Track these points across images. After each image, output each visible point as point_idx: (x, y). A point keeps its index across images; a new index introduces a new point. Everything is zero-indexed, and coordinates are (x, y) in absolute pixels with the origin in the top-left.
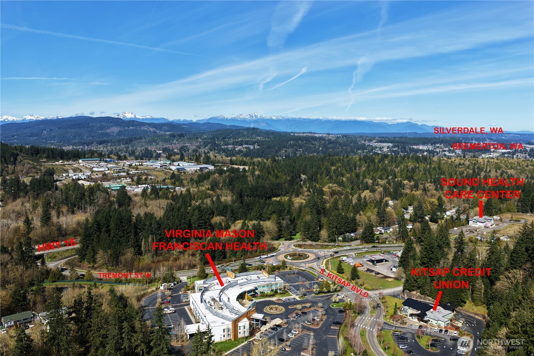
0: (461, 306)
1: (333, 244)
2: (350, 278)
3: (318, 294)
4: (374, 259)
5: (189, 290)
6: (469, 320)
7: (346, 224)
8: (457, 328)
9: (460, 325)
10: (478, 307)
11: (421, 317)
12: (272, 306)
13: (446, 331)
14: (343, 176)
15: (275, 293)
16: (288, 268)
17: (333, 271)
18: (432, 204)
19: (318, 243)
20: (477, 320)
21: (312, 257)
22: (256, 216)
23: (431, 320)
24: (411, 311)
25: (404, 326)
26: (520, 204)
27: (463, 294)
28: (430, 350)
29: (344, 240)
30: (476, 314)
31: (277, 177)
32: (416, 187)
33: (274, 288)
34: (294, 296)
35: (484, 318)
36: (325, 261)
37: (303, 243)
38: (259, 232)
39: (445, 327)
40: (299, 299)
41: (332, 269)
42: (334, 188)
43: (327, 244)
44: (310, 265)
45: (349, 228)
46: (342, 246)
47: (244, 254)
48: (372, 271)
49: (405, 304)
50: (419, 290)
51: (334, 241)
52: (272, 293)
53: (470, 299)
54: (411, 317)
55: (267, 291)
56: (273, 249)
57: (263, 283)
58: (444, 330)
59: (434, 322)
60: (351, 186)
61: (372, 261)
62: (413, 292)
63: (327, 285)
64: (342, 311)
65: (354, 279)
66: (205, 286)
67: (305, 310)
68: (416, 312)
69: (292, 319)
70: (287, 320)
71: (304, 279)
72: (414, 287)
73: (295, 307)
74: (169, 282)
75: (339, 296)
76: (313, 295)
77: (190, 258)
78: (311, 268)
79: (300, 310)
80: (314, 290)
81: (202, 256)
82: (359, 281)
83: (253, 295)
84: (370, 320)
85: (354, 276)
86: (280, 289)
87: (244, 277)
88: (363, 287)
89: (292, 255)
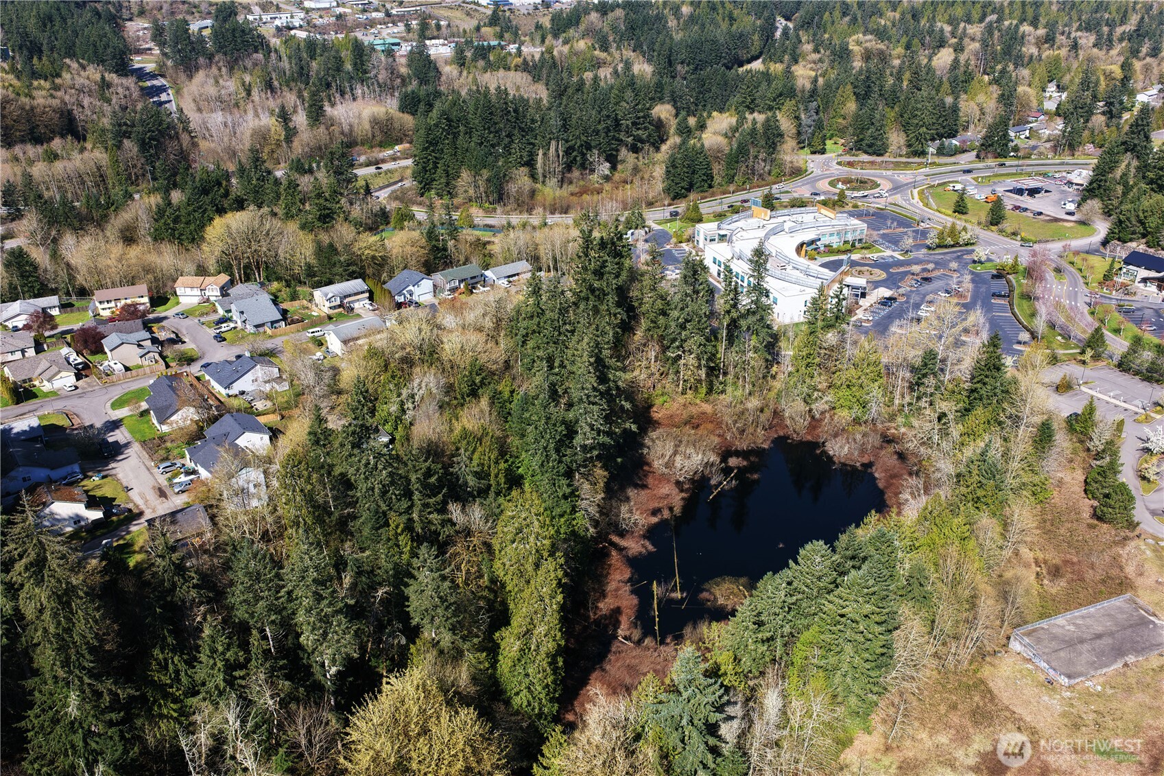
1: (916, 160)
2: (983, 219)
3: (934, 249)
4: (1025, 187)
5: (681, 242)
7: (941, 119)
12: (859, 268)
14: (881, 16)
15: (851, 247)
16: (850, 205)
17: (943, 210)
18: (1109, 76)
19: (886, 158)
21: (885, 185)
22: (743, 102)
24: (1144, 273)
25: (1134, 298)
29: (941, 152)
31: (732, 19)
32: (1049, 40)
33: (850, 237)
34: (888, 253)
36: (916, 192)
37: (852, 159)
38: (771, 138)
40: (902, 258)
41: (938, 207)
42: (868, 45)
43: (904, 160)
44: (890, 199)
45: (944, 127)
46: (940, 165)
47: (748, 178)
48: (1026, 210)
49: (1128, 262)
50: (1144, 240)
51: (923, 153)
52: (849, 247)
54: (1141, 285)
55: (835, 242)
56: (797, 172)
57: (829, 229)
60: (904, 40)
61: (1020, 192)
62: (1129, 244)
63: (953, 232)
64: (999, 276)
65: (997, 224)
66: (722, 232)
67: (925, 275)
68: (1153, 274)
69: (908, 289)
70: (901, 291)
71: (895, 224)
72: (1134, 233)
73: (902, 269)
74: (636, 228)
75: (981, 252)
76: (924, 251)
77: (645, 187)
78: (895, 204)
79: (917, 275)
80: (928, 242)
81: (670, 182)
82: (1008, 226)
83: (815, 249)
84: (1062, 289)
85: (996, 217)
86: (860, 240)
87: (787, 219)
88: (1019, 238)
89: (844, 182)
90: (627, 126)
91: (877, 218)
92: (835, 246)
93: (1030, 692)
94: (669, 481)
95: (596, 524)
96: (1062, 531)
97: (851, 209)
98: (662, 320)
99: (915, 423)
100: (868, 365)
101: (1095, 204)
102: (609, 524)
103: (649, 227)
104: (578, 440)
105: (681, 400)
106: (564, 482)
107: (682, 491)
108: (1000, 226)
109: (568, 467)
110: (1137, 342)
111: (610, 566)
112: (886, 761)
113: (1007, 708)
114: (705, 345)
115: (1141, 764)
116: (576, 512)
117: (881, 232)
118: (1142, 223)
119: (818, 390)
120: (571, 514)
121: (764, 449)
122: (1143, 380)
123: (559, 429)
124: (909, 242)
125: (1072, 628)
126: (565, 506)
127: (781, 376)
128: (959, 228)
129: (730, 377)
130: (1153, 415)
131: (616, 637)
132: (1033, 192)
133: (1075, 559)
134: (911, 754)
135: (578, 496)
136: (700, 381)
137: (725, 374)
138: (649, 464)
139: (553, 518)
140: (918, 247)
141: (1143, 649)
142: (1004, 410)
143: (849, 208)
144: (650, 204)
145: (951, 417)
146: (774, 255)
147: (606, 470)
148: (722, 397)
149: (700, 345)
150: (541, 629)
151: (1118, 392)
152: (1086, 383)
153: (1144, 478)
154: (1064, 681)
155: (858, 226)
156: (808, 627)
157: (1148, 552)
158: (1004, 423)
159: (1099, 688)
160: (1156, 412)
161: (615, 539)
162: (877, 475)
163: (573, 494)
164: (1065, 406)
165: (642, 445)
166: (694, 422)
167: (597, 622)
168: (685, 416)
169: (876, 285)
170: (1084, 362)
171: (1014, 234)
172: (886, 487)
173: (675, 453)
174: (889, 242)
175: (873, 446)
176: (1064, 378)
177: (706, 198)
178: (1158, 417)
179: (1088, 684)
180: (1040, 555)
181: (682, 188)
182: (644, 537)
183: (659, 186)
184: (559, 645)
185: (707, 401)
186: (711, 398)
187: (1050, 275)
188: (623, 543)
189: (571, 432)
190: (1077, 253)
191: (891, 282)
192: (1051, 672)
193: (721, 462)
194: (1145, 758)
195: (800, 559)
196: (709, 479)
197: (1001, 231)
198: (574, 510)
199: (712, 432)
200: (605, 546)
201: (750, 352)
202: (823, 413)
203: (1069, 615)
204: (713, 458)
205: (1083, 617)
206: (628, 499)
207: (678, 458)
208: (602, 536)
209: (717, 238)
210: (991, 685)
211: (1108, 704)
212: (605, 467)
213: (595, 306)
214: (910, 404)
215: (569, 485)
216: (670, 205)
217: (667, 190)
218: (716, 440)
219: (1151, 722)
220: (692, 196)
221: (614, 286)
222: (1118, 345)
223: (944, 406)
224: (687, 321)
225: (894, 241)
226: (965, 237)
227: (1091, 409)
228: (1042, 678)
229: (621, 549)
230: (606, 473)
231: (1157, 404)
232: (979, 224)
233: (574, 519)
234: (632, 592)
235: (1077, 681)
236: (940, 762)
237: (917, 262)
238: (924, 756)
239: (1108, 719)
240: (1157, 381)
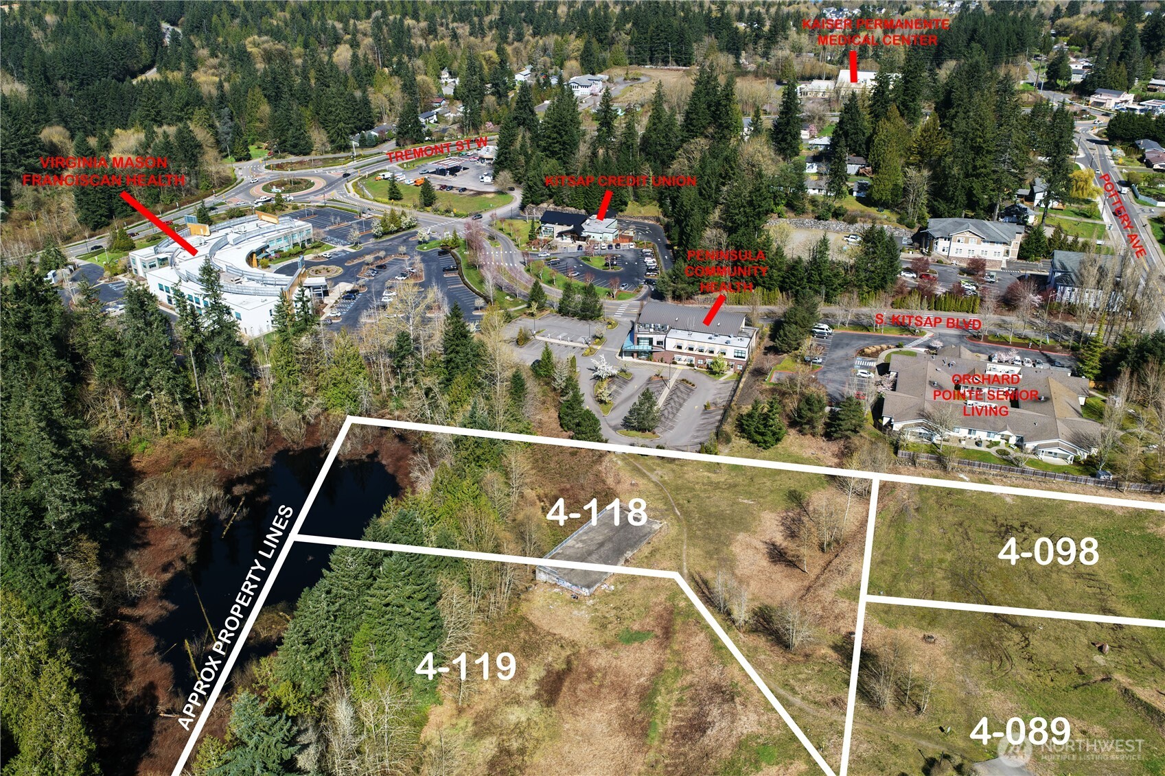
0: (622, 211)
1: (342, 154)
2: (418, 202)
3: (381, 237)
4: (445, 167)
5: (116, 274)
6: (640, 228)
7: (356, 113)
8: (630, 239)
9: (631, 234)
10: (646, 208)
11: (576, 234)
12: (314, 268)
13: (618, 245)
14: (271, 16)
15: (302, 249)
16: (290, 207)
17: (380, 199)
18: (488, 60)
19: (312, 157)
20: (650, 226)
21: (319, 183)
22: (148, 116)
23: (592, 235)
24: (558, 228)
25: (556, 251)
26: (633, 49)
27: (624, 192)
28: (610, 270)
29: (364, 144)
30: (646, 218)
31: (110, 27)
32: (431, 31)
33: (298, 239)
34: (339, 248)
35: (658, 220)
36: (350, 185)
37: (280, 161)
38: (190, 150)
39: (614, 241)
40: (353, 251)
41: (374, 196)
42: (266, 46)
43: (331, 156)
44: (328, 196)
45: (360, 120)
46: (365, 157)
47: (175, 195)
48: (451, 188)
49: (544, 221)
50: (552, 200)
51: (347, 148)
52: (299, 249)
53: (632, 198)
54: (559, 239)
55: (285, 246)
56: (227, 182)
57: (275, 235)
58: (614, 245)
59: (597, 237)
60: (300, 39)
61: (442, 172)
62: (541, 205)
63: (394, 218)
64: (445, 251)
65: (430, 205)
66: (162, 256)
67: (379, 263)
68: (566, 228)
69: (367, 279)
70: (361, 282)
71: (339, 219)
72: (542, 195)
73: (356, 262)
74: (57, 268)
75: (423, 233)
76: (372, 240)
77: (56, 221)
78: (333, 200)
79: (372, 264)
80: (374, 231)
81: (85, 211)
82: (440, 204)
83: (266, 257)
84: (499, 254)
85: (428, 198)
86: (309, 241)
87: (229, 231)
88: (452, 214)
89: (279, 185)
90: (13, 155)
91: (319, 216)
92: (285, 250)
93: (562, 612)
94: (172, 531)
95: (98, 602)
96: (552, 465)
97: (292, 211)
98: (116, 362)
99: (406, 404)
100: (348, 359)
101: (506, 175)
102: (115, 598)
103: (73, 264)
104: (50, 518)
105: (163, 441)
106: (45, 569)
107: (190, 536)
108: (434, 206)
109: (46, 551)
110: (568, 288)
111: (128, 642)
112: (462, 723)
113: (549, 633)
114: (174, 378)
115: (657, 637)
116: (69, 598)
117: (327, 229)
118: (548, 187)
119: (307, 396)
120: (64, 601)
121: (267, 468)
122: (580, 319)
123: (22, 512)
124: (356, 234)
125: (580, 545)
126: (55, 595)
127: (265, 391)
128: (398, 213)
129: (211, 405)
130: (595, 347)
131: (158, 715)
132: (454, 171)
133: (568, 486)
134: (481, 708)
135: (68, 579)
136: (179, 417)
137: (205, 402)
138: (144, 520)
139: (42, 613)
140: (365, 238)
141: (635, 543)
142: (479, 372)
143: (289, 210)
144: (67, 239)
145: (436, 390)
146: (225, 270)
147: (95, 540)
148: (208, 427)
149: (169, 379)
150: (62, 742)
151: (565, 334)
152: (538, 332)
153: (601, 402)
154: (585, 592)
155: (302, 228)
156: (357, 628)
157: (619, 462)
158: (482, 383)
159: (612, 588)
160: (596, 344)
161: (127, 611)
162: (384, 462)
163: (61, 578)
164: (528, 356)
165: (131, 502)
166: (184, 461)
167: (130, 708)
168: (172, 457)
169: (336, 281)
170: (532, 315)
171: (448, 211)
172: (396, 471)
173: (172, 499)
174: (337, 237)
175: (373, 436)
176: (520, 332)
177: (132, 222)
178: (599, 347)
179: (604, 587)
180: (541, 491)
181: (102, 215)
182: (161, 598)
183: (74, 218)
184: (89, 751)
185: (193, 436)
186: (197, 431)
187: (487, 243)
188: (137, 612)
189: (38, 510)
190: (503, 220)
191: (349, 275)
192: (574, 588)
193: (225, 494)
194: (658, 631)
195: (332, 566)
196: (217, 515)
197: (436, 210)
198: (66, 596)
199: (207, 466)
200: (116, 624)
201: (226, 373)
202: (317, 417)
203: (575, 535)
204: (216, 492)
205: (586, 533)
206: (130, 564)
207: (177, 504)
208: (110, 613)
209: (156, 263)
210: (531, 618)
211: (622, 598)
212: (92, 538)
213: (28, 364)
214: (397, 387)
215: (52, 571)
216: (91, 236)
217: (84, 221)
218: (214, 473)
219: (655, 600)
220: (116, 223)
221: (48, 337)
222: (554, 294)
223: (428, 382)
224: (147, 357)
225: (342, 236)
226: (405, 221)
227: (548, 354)
228: (568, 596)
229: (135, 620)
230: (95, 544)
231: (595, 337)
232: (415, 207)
233: (70, 606)
234: (163, 661)
235: (595, 587)
236: (507, 704)
237: (368, 252)
238: (493, 704)
239: (625, 610)
240: (591, 318)
